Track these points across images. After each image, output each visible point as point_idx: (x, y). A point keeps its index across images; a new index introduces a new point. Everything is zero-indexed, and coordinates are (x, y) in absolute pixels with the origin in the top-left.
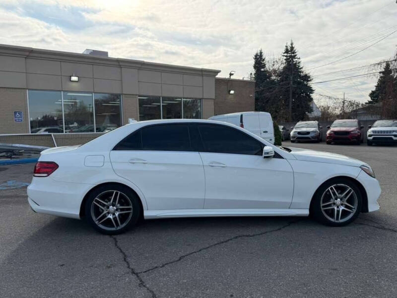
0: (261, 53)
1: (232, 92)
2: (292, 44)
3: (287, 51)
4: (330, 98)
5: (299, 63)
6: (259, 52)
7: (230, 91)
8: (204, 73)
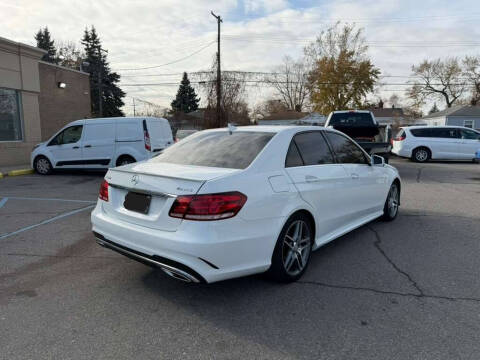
0: (47, 33)
1: (63, 85)
2: (93, 31)
3: (87, 38)
4: (150, 104)
5: (105, 56)
6: (43, 31)
7: (59, 83)
8: (22, 50)
